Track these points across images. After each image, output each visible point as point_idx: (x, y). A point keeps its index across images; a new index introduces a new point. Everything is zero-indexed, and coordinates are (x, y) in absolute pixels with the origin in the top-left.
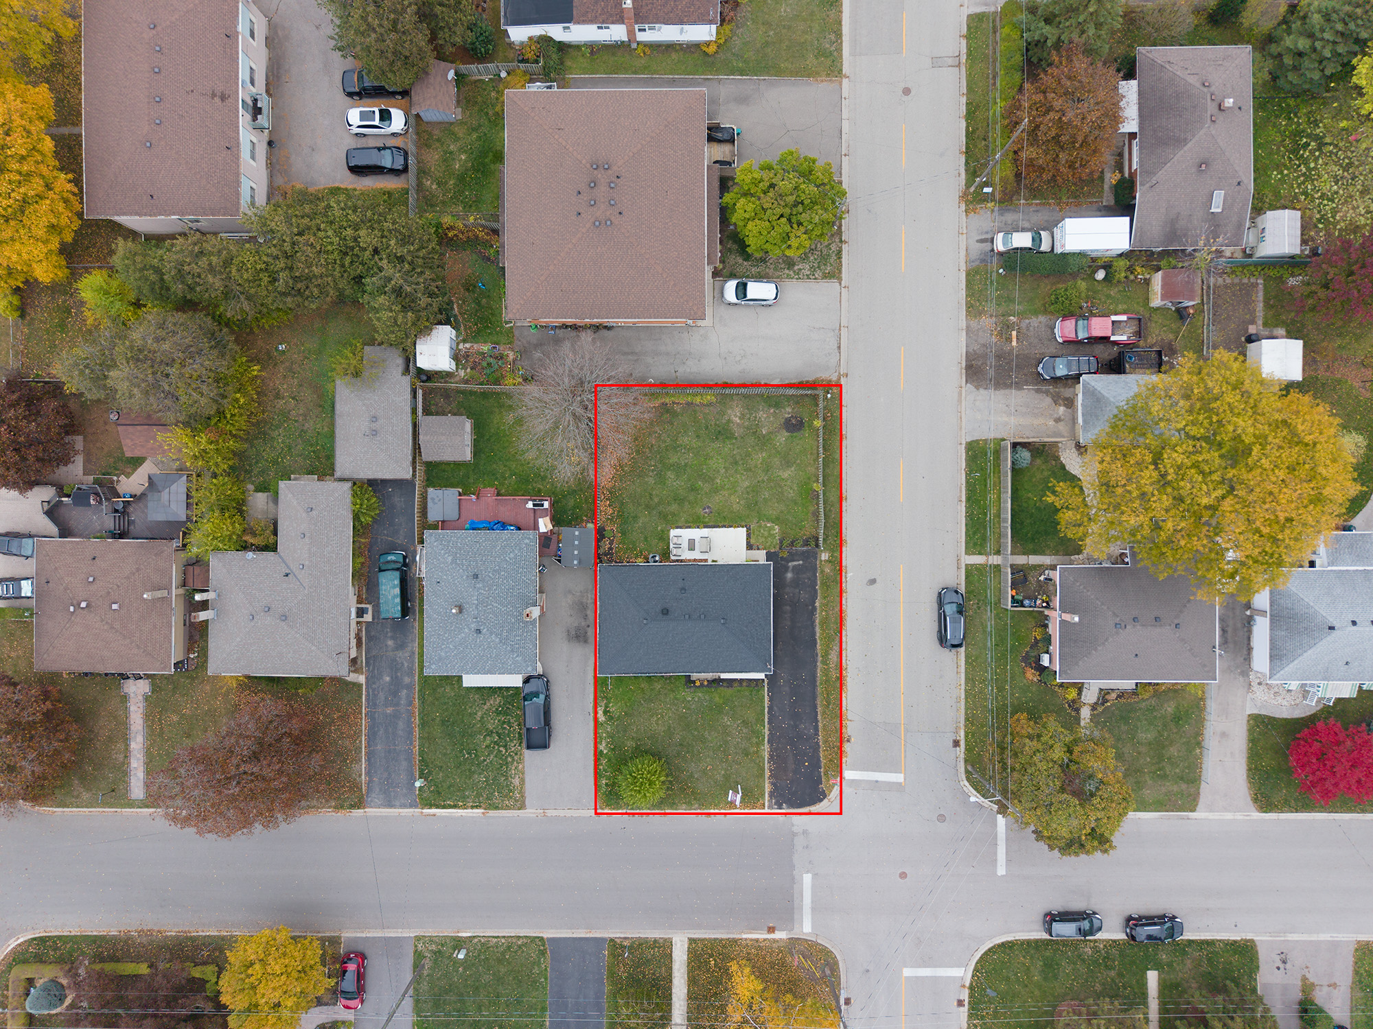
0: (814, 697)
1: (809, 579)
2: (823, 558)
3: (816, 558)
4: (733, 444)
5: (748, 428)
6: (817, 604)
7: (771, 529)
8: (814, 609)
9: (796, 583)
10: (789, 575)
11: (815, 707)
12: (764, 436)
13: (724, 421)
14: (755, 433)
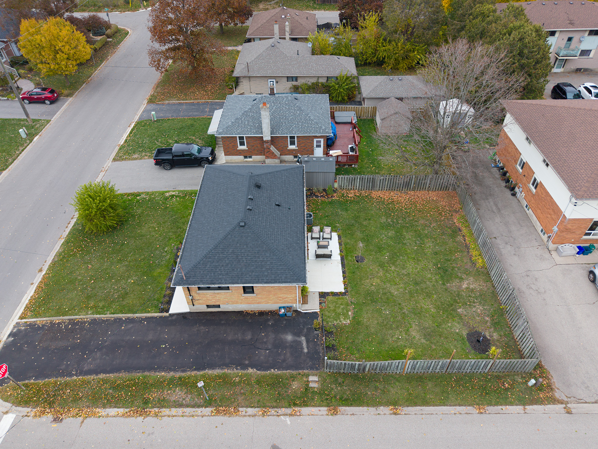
0: (129, 369)
1: (284, 361)
2: (311, 378)
3: (312, 368)
4: (437, 281)
5: (458, 295)
6: (250, 370)
7: (346, 316)
8: (245, 367)
9: (280, 345)
10: (289, 337)
11: (117, 370)
12: (454, 310)
13: (459, 275)
14: (455, 301)
